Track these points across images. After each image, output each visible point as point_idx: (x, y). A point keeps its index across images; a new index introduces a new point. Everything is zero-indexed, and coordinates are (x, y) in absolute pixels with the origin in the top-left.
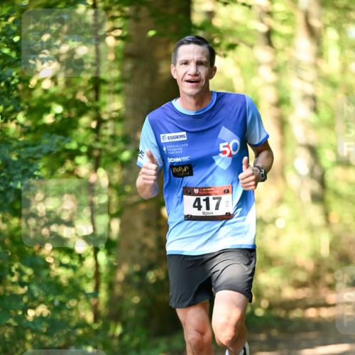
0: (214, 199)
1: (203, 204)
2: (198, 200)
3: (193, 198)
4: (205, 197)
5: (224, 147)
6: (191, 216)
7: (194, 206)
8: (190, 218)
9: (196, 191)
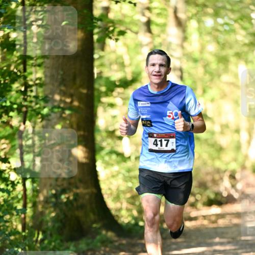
0: (165, 140)
1: (159, 143)
2: (156, 141)
3: (153, 140)
4: (160, 139)
5: (170, 113)
6: (152, 150)
7: (154, 144)
8: (151, 151)
9: (155, 135)
